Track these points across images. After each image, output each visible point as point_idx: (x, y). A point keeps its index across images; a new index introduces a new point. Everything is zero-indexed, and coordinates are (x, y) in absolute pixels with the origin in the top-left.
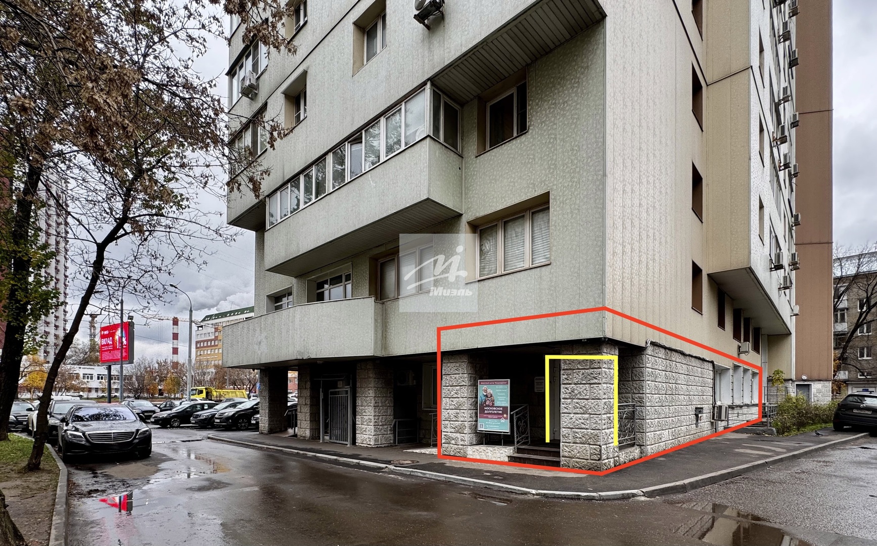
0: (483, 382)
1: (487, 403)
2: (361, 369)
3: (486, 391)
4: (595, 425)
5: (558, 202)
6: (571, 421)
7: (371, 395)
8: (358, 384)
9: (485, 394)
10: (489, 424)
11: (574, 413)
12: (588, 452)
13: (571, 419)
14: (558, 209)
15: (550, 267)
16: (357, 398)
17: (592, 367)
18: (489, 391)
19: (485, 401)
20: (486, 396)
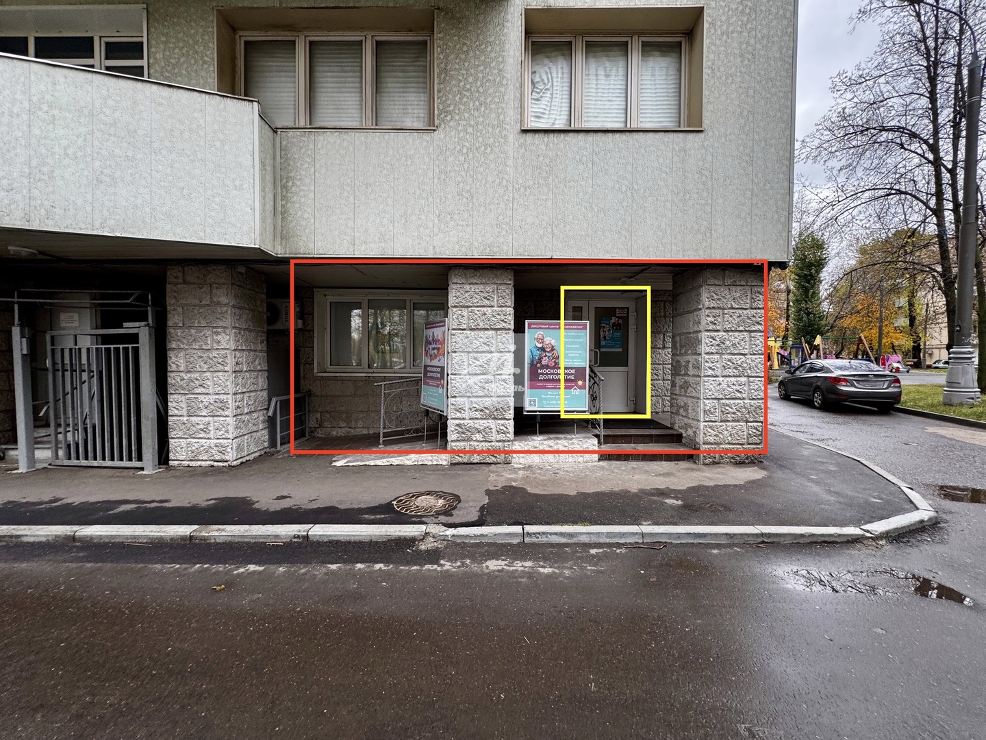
0: (534, 324)
1: (543, 363)
2: (185, 282)
3: (541, 340)
4: (756, 393)
5: (719, 32)
6: (718, 388)
7: (224, 344)
8: (174, 319)
9: (540, 346)
10: (546, 399)
11: (723, 376)
12: (745, 433)
13: (720, 384)
14: (718, 42)
15: (701, 136)
16: (171, 354)
17: (754, 306)
18: (547, 340)
19: (540, 359)
20: (543, 349)
